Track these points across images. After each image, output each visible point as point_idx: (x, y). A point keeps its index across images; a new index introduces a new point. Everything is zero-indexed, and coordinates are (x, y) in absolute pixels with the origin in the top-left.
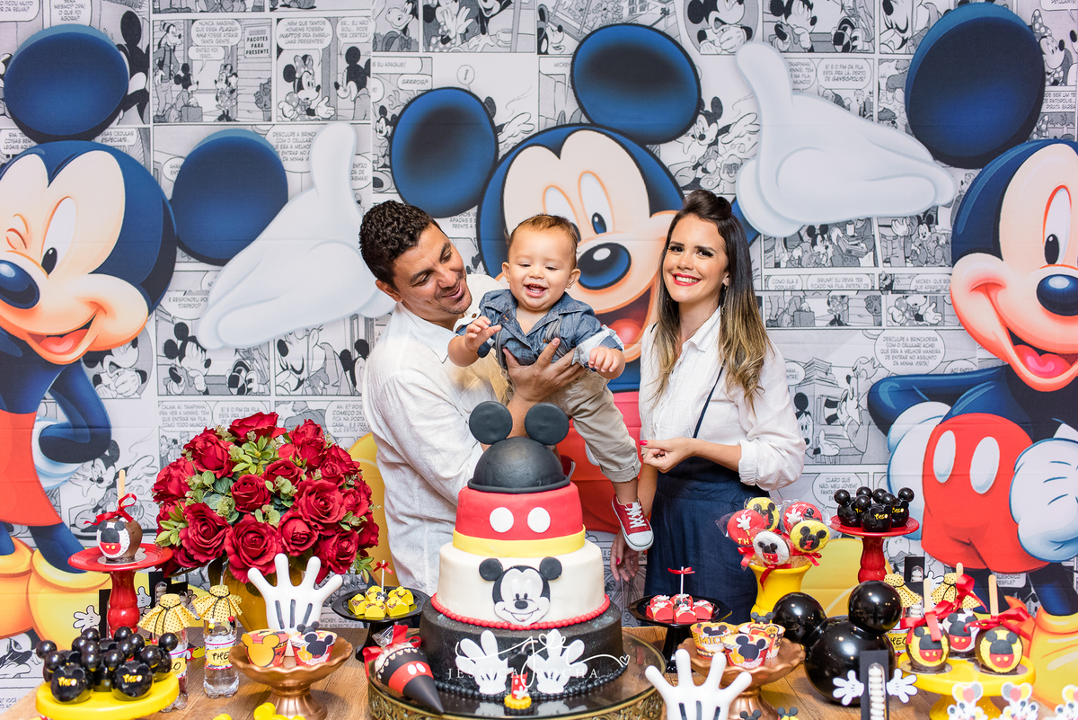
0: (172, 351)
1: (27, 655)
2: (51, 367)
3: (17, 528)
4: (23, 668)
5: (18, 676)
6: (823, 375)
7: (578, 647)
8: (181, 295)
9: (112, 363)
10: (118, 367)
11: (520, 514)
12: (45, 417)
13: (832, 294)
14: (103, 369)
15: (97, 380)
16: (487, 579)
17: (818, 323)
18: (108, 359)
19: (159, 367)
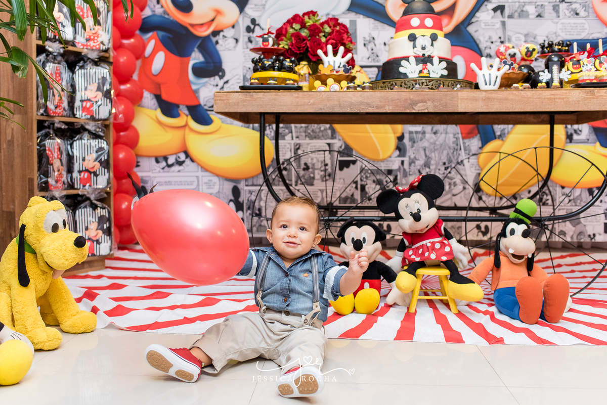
0: (249, 30)
1: (183, 162)
2: (197, 38)
3: (181, 107)
4: (181, 168)
5: (179, 171)
6: (533, 39)
7: (444, 64)
8: (253, 6)
9: (223, 36)
10: (226, 37)
11: (422, 21)
12: (195, 59)
13: (537, 4)
14: (219, 38)
15: (217, 42)
16: (410, 41)
17: (531, 17)
18: (221, 34)
19: (243, 36)
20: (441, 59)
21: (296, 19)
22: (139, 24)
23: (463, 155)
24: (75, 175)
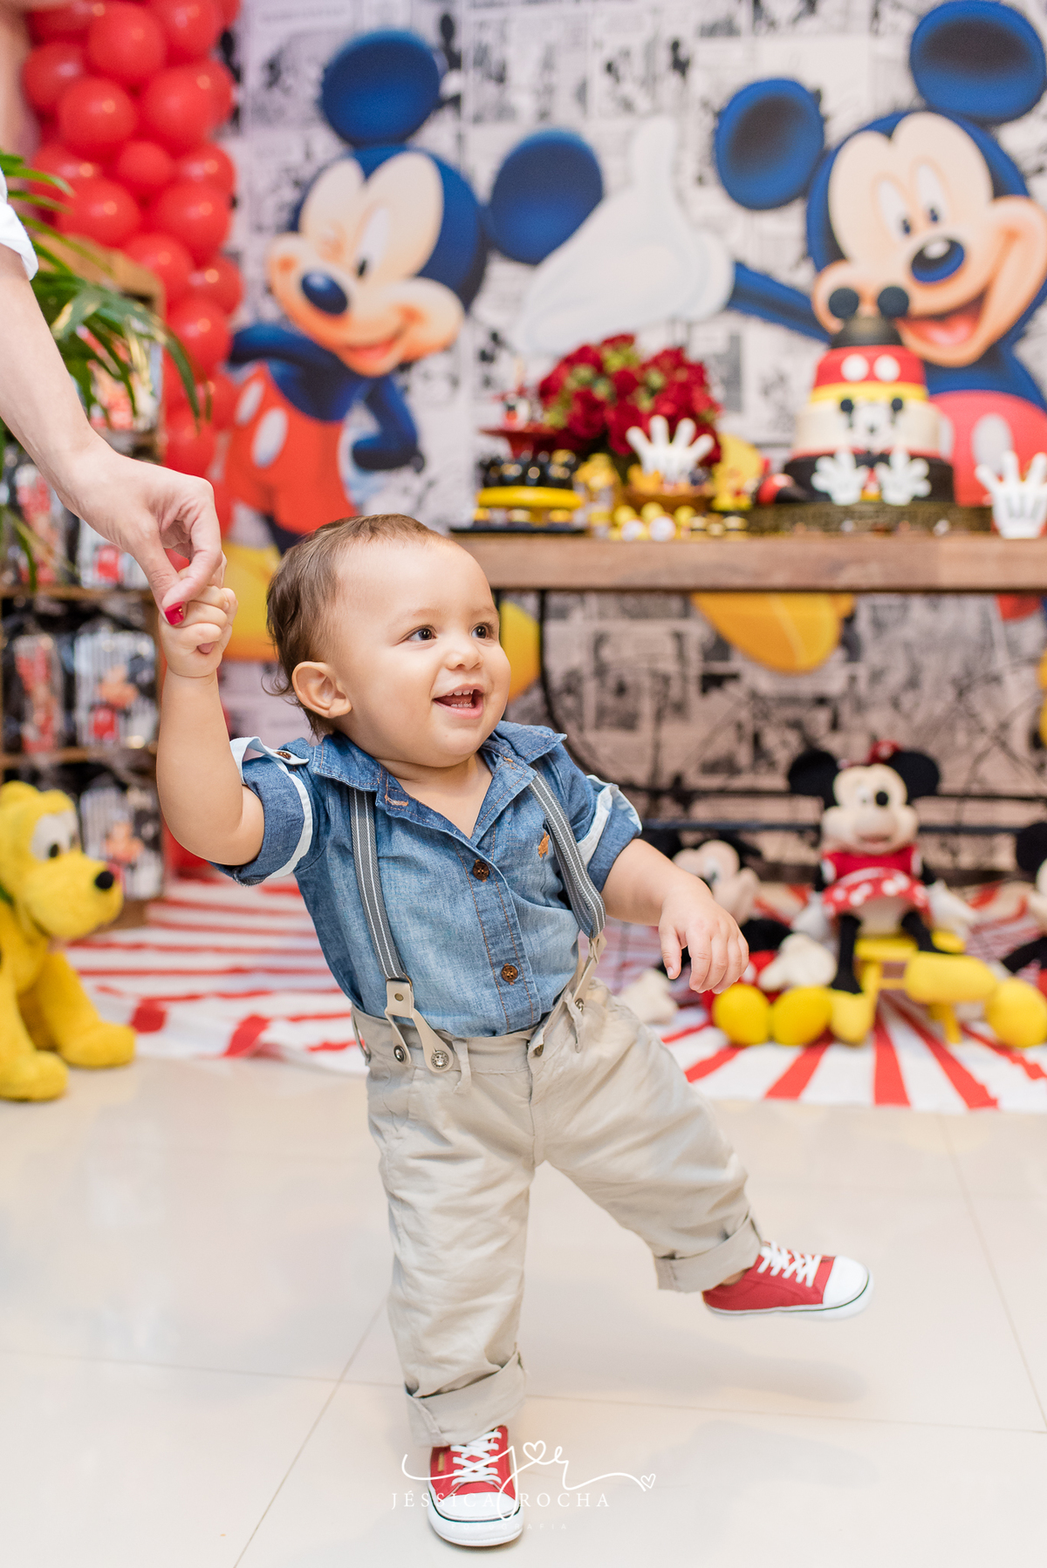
0: (486, 357)
2: (361, 378)
7: (921, 468)
9: (421, 373)
10: (428, 376)
11: (871, 364)
12: (355, 428)
14: (414, 380)
15: (406, 389)
18: (417, 368)
19: (471, 372)
20: (913, 457)
21: (585, 355)
22: (223, 345)
23: (1001, 661)
24: (82, 716)
